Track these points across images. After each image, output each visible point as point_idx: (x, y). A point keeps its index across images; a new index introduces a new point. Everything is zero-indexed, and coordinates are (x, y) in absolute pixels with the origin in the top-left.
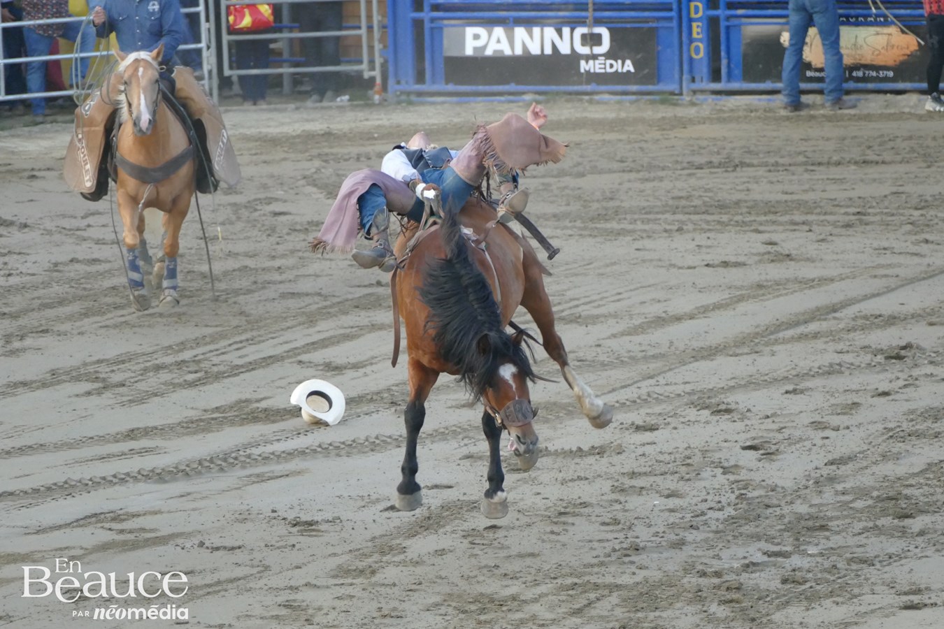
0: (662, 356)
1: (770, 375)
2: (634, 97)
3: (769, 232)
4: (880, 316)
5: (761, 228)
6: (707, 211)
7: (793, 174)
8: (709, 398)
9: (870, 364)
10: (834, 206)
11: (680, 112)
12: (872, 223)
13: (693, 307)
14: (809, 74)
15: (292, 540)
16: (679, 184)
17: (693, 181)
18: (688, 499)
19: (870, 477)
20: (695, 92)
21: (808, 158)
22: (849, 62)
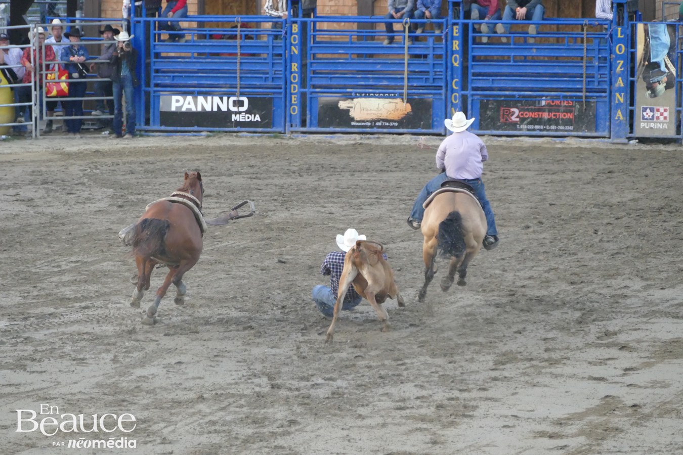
2: (260, 134)
3: (329, 207)
5: (325, 205)
11: (284, 143)
12: (384, 203)
14: (353, 123)
15: (73, 368)
17: (290, 180)
18: (283, 350)
20: (292, 132)
21: (351, 168)
22: (375, 117)
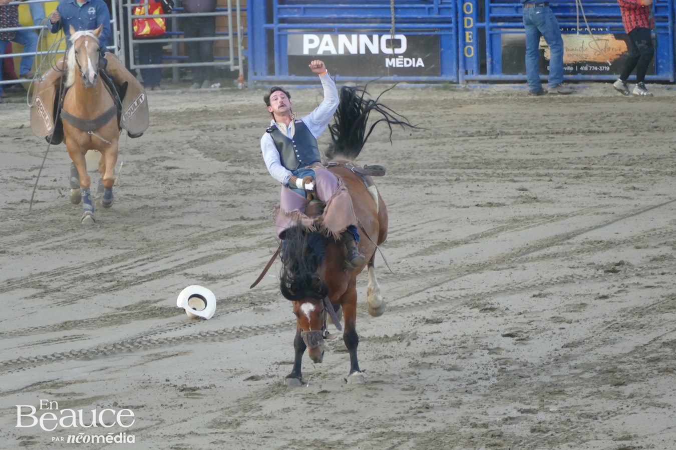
0: (445, 270)
1: (522, 284)
2: (424, 85)
3: (521, 181)
4: (601, 242)
5: (516, 179)
6: (477, 166)
7: (538, 140)
8: (478, 300)
9: (594, 276)
10: (567, 163)
11: (457, 95)
12: (595, 175)
13: (468, 235)
15: (181, 401)
16: (457, 148)
17: (466, 145)
18: (463, 372)
19: (594, 356)
20: (468, 81)
21: (549, 128)
22: (578, 59)
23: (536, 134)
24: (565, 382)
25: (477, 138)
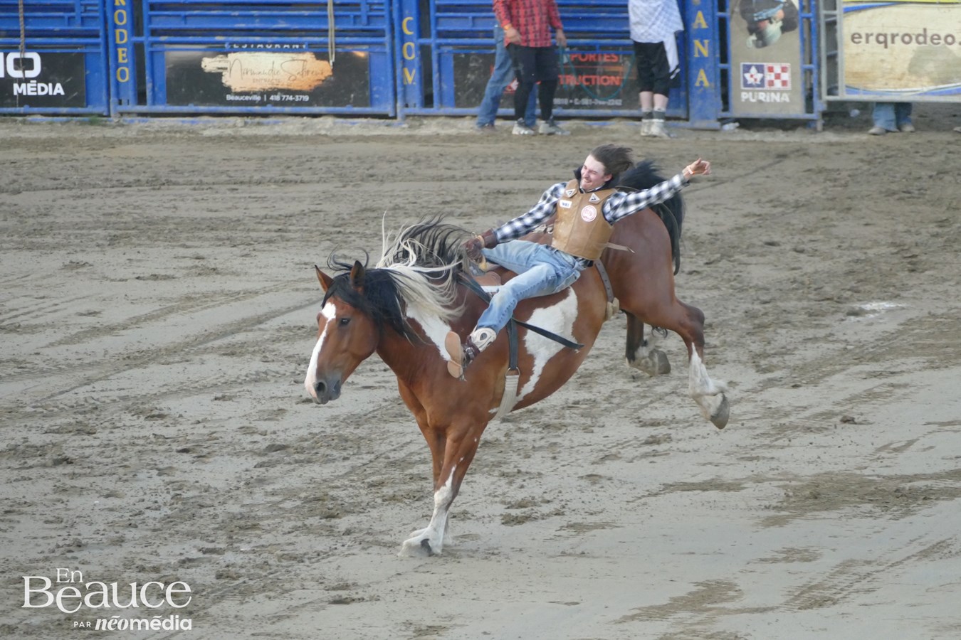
0: (99, 363)
1: (200, 383)
2: (64, 119)
3: (196, 247)
4: (303, 327)
5: (188, 243)
6: (136, 227)
7: (217, 192)
8: (143, 403)
9: (294, 373)
10: (256, 223)
11: (109, 133)
12: (293, 239)
13: (127, 317)
14: (229, 97)
16: (110, 201)
17: (122, 198)
18: (126, 500)
19: (298, 479)
20: (122, 114)
21: (230, 177)
22: (267, 86)
23: (214, 184)
24: (259, 514)
25: (136, 188)
